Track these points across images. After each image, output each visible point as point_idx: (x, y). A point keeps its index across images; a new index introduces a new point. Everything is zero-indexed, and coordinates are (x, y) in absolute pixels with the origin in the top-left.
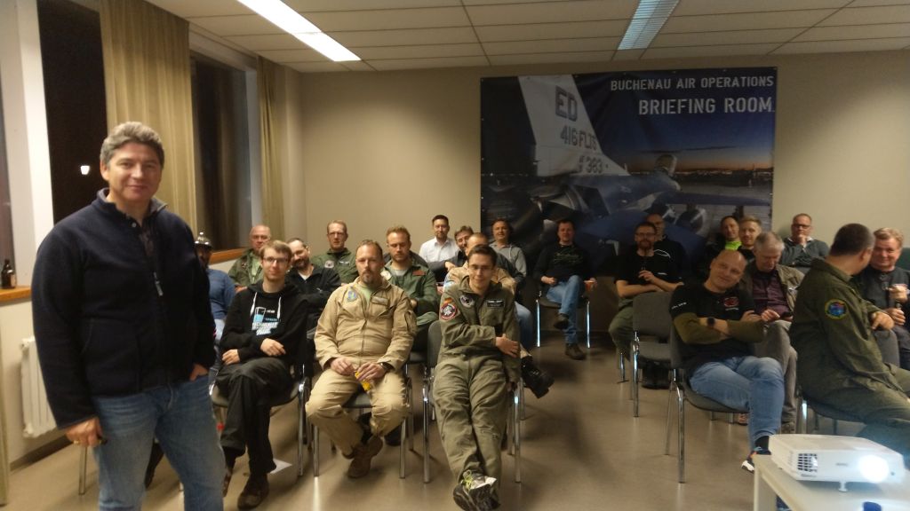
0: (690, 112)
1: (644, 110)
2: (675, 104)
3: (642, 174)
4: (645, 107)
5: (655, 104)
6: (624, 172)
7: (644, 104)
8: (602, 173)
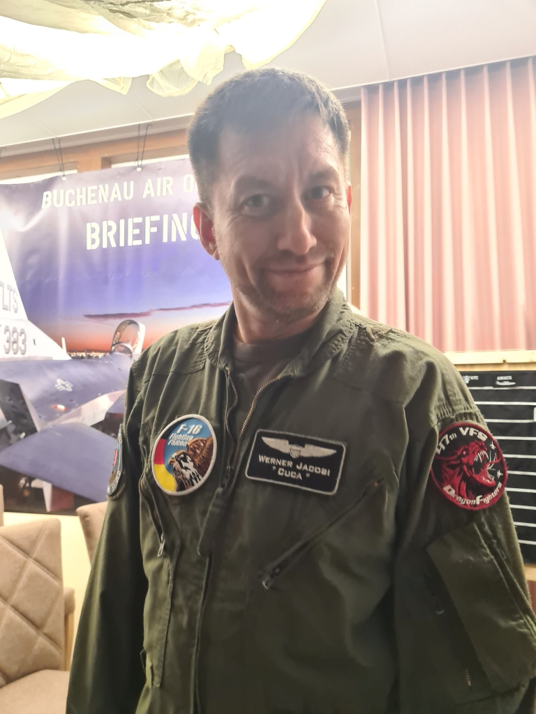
0: (165, 240)
1: (93, 241)
2: (141, 226)
3: (89, 357)
4: (95, 235)
5: (109, 229)
6: (61, 354)
7: (93, 230)
8: (27, 355)
